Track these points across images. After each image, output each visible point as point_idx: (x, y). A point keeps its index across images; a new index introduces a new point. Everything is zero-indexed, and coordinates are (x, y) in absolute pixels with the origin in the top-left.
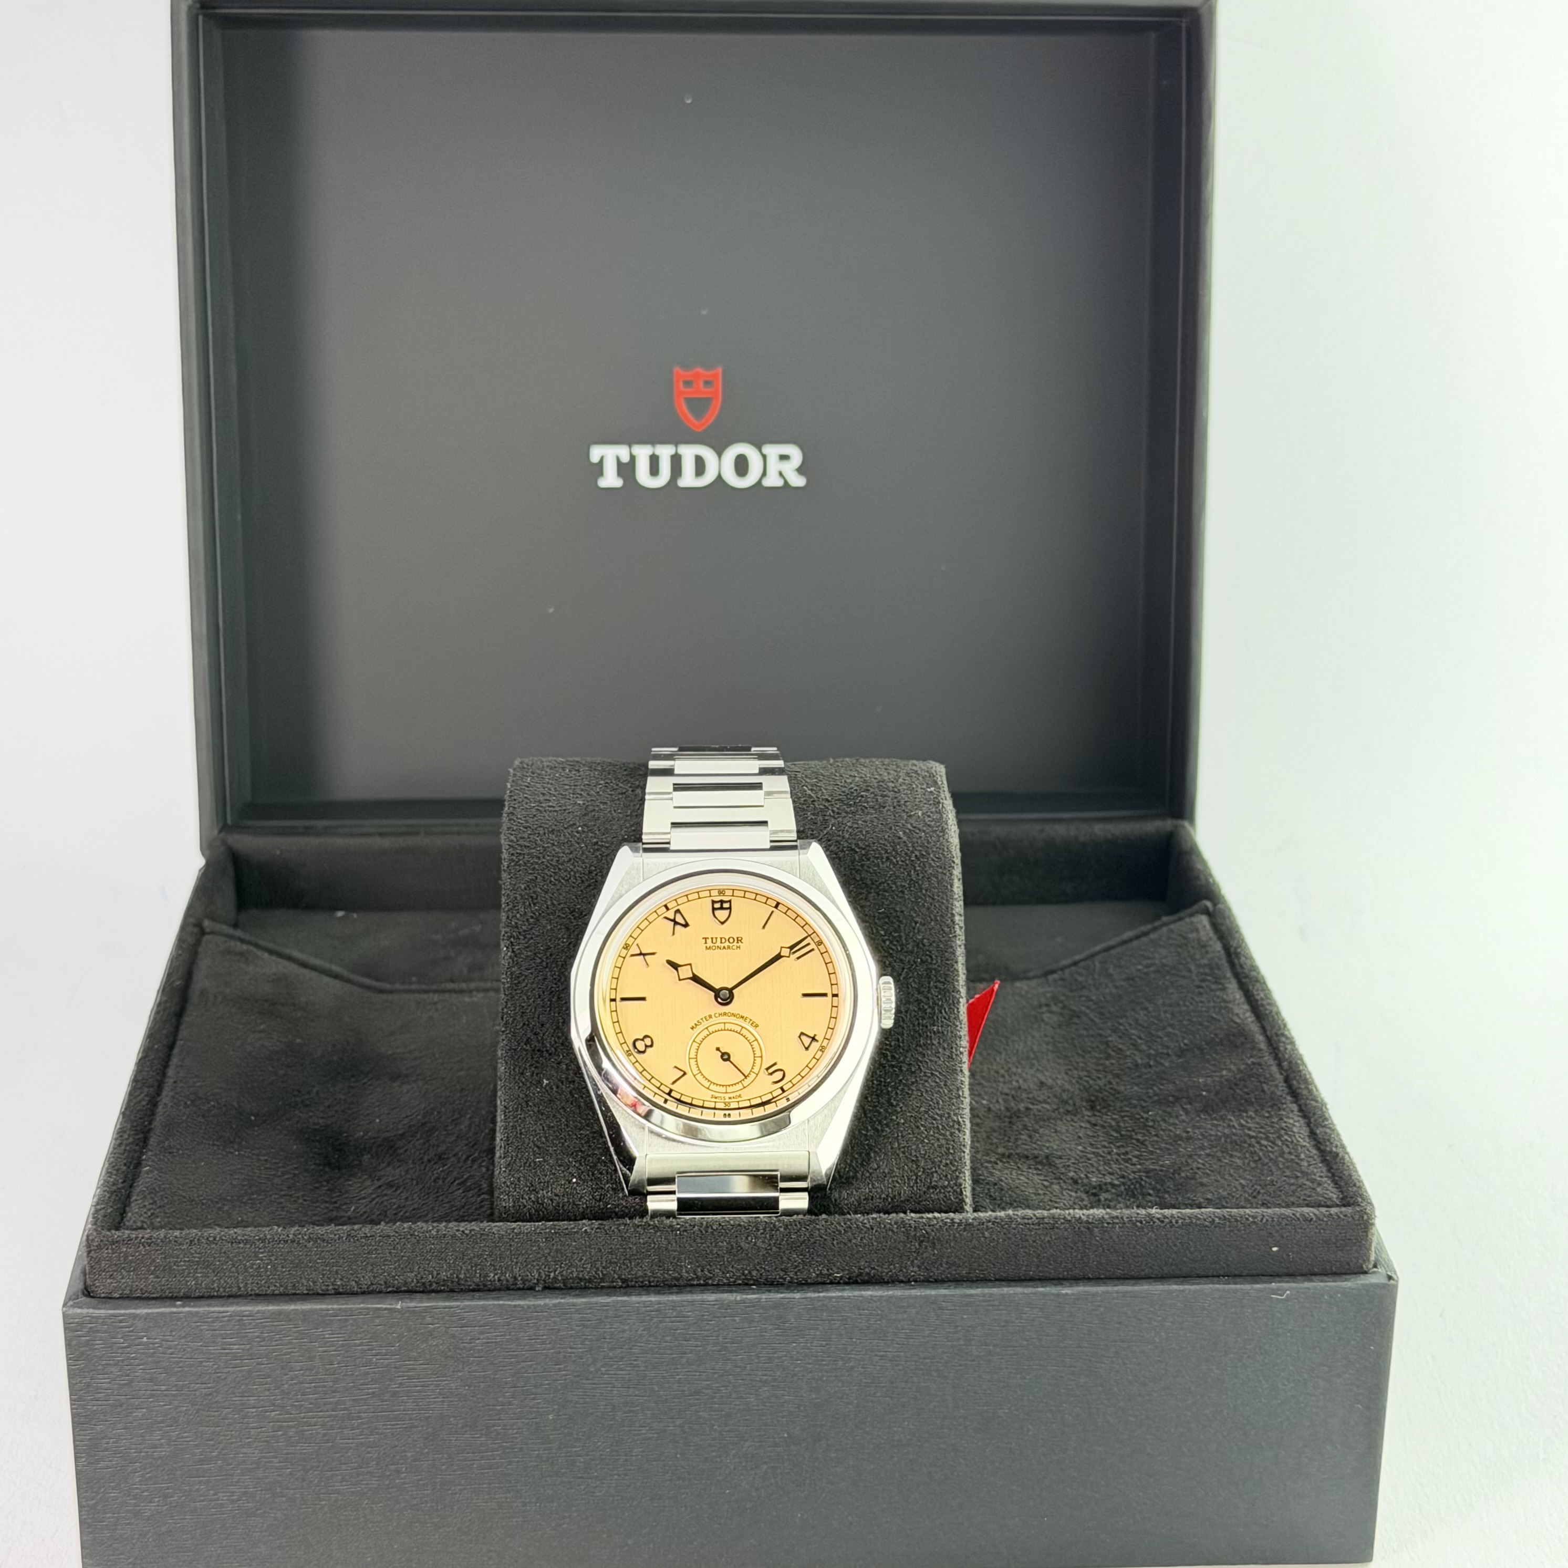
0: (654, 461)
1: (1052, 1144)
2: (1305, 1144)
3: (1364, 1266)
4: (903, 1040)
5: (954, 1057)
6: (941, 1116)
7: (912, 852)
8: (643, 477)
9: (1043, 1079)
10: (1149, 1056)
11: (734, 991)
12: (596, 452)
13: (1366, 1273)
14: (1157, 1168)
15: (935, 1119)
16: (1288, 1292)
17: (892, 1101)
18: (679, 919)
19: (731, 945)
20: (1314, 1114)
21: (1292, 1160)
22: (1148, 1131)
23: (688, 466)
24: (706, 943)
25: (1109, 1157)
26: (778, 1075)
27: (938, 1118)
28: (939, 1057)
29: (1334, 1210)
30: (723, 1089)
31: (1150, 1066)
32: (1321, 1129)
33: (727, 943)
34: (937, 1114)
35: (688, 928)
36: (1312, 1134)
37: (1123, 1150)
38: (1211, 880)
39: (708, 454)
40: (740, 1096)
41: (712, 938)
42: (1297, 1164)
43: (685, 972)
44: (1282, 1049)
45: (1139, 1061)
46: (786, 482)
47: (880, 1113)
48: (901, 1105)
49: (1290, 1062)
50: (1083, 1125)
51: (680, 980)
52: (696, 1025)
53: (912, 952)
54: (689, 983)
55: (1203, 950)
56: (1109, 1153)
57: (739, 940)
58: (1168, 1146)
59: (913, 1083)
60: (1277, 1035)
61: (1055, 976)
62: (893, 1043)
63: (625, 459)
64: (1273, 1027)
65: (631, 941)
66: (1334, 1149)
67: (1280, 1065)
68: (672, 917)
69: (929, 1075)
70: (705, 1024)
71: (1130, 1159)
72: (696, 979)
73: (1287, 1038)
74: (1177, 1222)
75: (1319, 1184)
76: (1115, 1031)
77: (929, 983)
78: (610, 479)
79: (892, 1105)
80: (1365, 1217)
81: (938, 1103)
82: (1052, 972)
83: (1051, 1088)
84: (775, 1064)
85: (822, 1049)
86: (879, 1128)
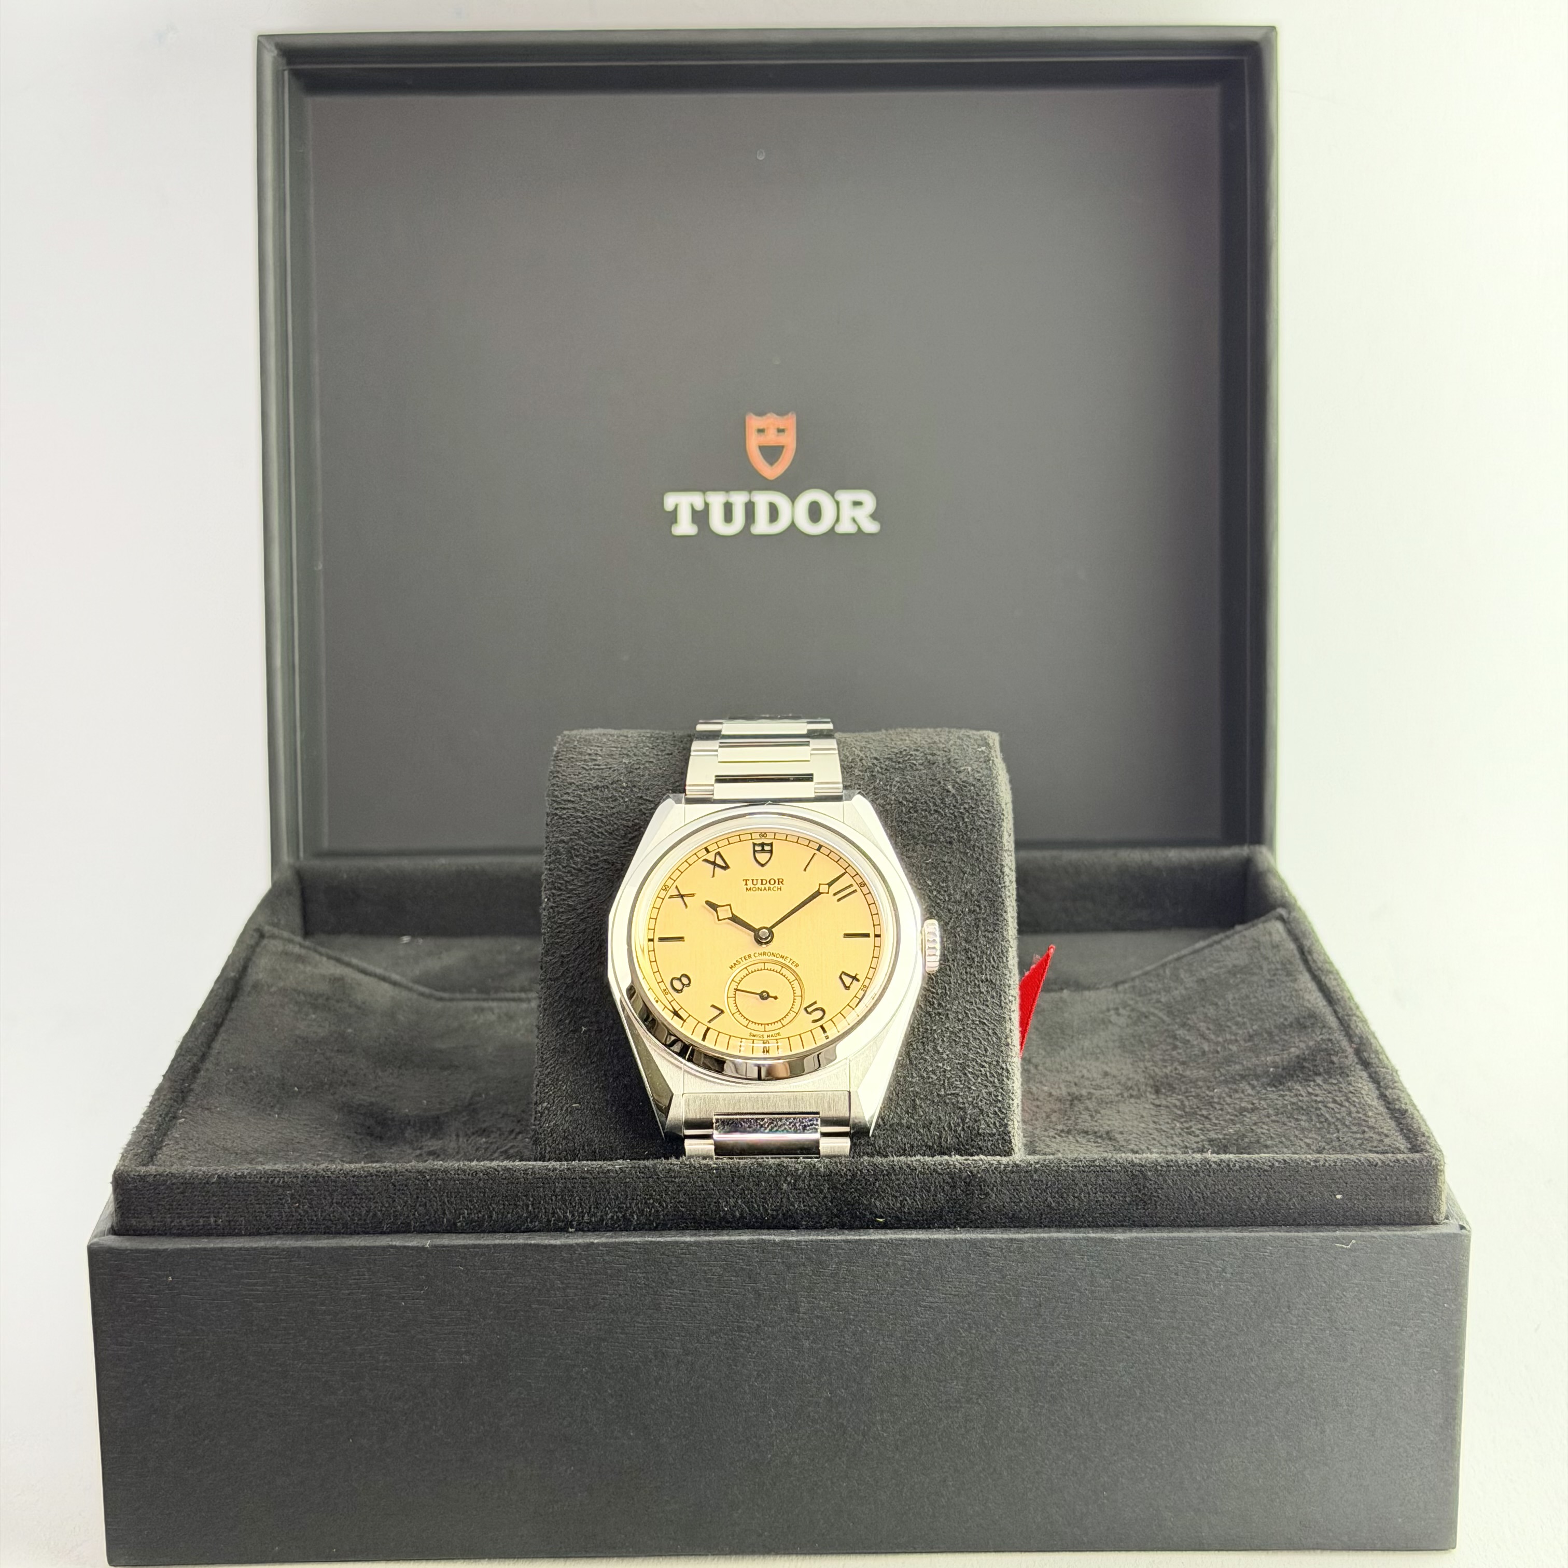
0: (728, 509)
1: (1114, 1122)
2: (1373, 1103)
3: (1434, 1217)
4: (950, 989)
5: (1003, 1004)
6: (990, 1063)
7: (961, 805)
8: (717, 524)
9: (1108, 1069)
10: (1217, 1043)
11: (773, 930)
12: (671, 501)
13: (1434, 1223)
14: (1221, 1137)
15: (983, 1067)
16: (1354, 1241)
17: (939, 1048)
18: (719, 861)
19: (772, 887)
20: (1384, 1078)
21: (1360, 1118)
22: (1212, 1107)
23: (762, 513)
24: (746, 884)
25: (1172, 1132)
26: (818, 1014)
27: (987, 1065)
28: (988, 1006)
29: (1400, 1156)
30: (762, 1028)
31: (1218, 1052)
32: (1390, 1091)
33: (768, 885)
34: (985, 1061)
35: (728, 870)
36: (1383, 1096)
37: (1186, 1125)
38: (1286, 894)
39: (781, 501)
40: (778, 1034)
41: (753, 880)
42: (1365, 1121)
43: (724, 913)
44: (1352, 1026)
45: (1206, 1049)
46: (859, 528)
47: (925, 1060)
48: (948, 1053)
49: (1361, 1038)
50: (1147, 1106)
51: (719, 920)
52: (735, 964)
53: (960, 902)
54: (728, 923)
55: (1275, 950)
56: (1173, 1129)
57: (780, 881)
58: (1232, 1118)
59: (960, 1030)
60: (1349, 1015)
61: (1127, 986)
62: (940, 991)
63: (699, 506)
64: (1344, 1009)
65: (670, 882)
66: (1403, 1106)
67: (1351, 1041)
68: (712, 860)
69: (978, 1022)
70: (744, 964)
71: (1193, 1132)
72: (735, 919)
73: (1358, 1017)
74: (1234, 1165)
75: (1387, 1136)
76: (1183, 1025)
77: (977, 932)
78: (685, 527)
79: (938, 1052)
80: (1434, 1162)
81: (986, 1050)
82: (1123, 982)
83: (1114, 1077)
84: (815, 1003)
85: (865, 989)
86: (925, 1075)
